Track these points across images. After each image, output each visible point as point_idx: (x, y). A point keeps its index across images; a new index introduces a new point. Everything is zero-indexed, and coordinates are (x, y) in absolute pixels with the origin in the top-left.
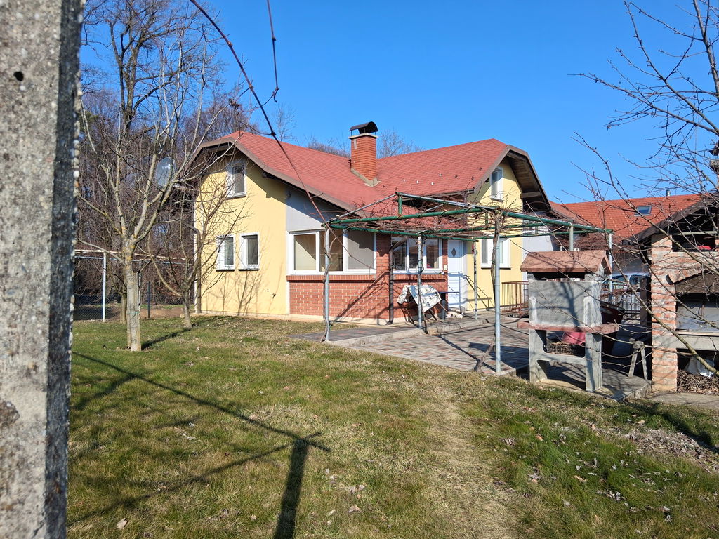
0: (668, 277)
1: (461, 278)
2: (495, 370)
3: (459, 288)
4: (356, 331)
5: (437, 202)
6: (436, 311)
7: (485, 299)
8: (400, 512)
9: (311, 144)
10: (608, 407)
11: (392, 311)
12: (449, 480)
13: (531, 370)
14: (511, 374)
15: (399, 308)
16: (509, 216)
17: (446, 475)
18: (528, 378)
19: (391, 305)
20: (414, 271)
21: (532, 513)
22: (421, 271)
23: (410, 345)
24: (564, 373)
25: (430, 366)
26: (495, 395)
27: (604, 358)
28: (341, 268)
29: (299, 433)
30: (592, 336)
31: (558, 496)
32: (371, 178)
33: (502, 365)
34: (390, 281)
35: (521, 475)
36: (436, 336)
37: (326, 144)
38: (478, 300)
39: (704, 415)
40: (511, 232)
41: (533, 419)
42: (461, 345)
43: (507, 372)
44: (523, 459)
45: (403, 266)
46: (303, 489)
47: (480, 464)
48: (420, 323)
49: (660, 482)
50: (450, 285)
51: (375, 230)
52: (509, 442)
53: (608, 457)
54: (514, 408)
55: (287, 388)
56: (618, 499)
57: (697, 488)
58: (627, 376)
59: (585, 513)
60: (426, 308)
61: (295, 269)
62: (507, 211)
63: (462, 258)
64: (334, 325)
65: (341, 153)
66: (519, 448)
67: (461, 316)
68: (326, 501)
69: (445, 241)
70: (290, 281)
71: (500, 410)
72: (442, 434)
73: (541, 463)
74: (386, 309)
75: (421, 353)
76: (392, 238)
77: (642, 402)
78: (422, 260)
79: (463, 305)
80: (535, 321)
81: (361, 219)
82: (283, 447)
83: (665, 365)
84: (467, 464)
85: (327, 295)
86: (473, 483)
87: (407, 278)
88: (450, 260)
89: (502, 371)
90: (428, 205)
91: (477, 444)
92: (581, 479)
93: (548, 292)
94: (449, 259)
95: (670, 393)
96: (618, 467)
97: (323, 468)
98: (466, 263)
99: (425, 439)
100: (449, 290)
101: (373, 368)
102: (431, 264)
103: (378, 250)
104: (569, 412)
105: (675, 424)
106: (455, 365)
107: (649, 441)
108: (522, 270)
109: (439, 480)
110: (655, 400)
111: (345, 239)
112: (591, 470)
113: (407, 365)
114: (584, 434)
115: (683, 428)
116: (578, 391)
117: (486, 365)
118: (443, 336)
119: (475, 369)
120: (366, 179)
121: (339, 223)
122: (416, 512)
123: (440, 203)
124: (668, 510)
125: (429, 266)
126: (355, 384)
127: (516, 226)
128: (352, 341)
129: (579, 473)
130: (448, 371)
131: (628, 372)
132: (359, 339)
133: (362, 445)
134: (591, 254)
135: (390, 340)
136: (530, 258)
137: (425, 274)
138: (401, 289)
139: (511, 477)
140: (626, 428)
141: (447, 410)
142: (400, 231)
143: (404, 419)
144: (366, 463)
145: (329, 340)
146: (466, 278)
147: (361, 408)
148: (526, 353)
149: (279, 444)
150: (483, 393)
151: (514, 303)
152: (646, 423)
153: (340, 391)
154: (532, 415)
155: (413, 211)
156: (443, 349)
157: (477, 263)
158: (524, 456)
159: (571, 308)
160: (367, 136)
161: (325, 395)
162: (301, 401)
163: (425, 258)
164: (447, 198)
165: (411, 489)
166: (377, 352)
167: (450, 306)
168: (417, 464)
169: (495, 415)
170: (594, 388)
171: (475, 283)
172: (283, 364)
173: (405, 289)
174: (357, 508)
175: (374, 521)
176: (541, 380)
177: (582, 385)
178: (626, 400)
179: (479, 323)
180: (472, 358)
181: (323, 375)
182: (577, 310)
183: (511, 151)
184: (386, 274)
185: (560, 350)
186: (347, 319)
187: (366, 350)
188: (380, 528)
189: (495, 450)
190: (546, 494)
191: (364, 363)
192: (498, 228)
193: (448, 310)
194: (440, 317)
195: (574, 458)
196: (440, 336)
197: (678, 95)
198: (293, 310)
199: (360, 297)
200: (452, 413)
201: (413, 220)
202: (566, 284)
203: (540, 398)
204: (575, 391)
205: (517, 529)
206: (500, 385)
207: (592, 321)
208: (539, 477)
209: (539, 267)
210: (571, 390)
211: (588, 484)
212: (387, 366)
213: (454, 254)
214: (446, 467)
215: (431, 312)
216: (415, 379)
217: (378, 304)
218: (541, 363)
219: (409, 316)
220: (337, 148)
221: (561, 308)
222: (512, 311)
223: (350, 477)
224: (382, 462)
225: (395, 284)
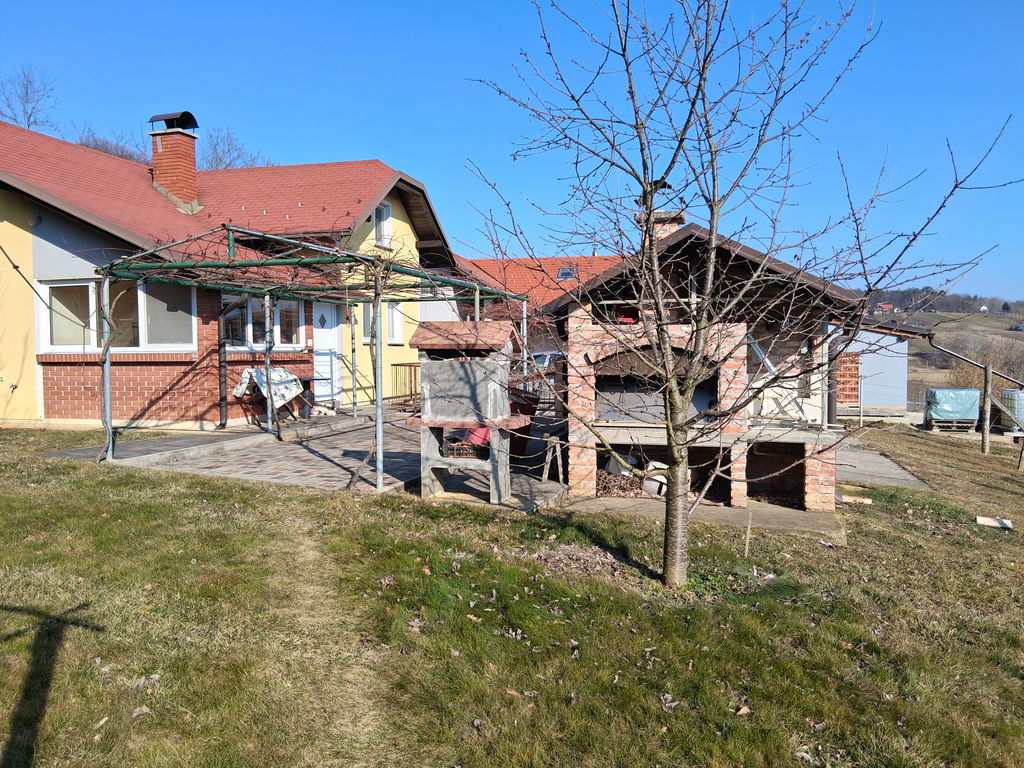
0: (586, 356)
1: (334, 358)
2: (375, 486)
3: (332, 372)
4: (162, 440)
5: (290, 244)
6: (296, 407)
7: (368, 388)
8: (215, 704)
9: (84, 137)
10: (515, 522)
11: (224, 409)
12: (296, 647)
13: (423, 482)
14: (397, 489)
15: (237, 403)
16: (396, 271)
17: (292, 640)
18: (419, 493)
19: (223, 399)
20: (260, 347)
21: (408, 673)
22: (271, 348)
23: (252, 458)
24: (466, 483)
25: (280, 487)
26: (372, 520)
27: (512, 460)
28: (135, 343)
29: (48, 608)
30: (497, 433)
31: (444, 645)
32: (187, 200)
33: (384, 479)
34: (220, 362)
35: (398, 624)
36: (295, 443)
37: (112, 140)
38: (358, 389)
39: (623, 522)
40: (400, 294)
41: (420, 548)
42: (330, 454)
43: (391, 487)
44: (402, 602)
45: (242, 341)
46: (52, 694)
47: (343, 618)
48: (269, 425)
49: (569, 611)
50: (317, 367)
51: (193, 282)
52: (386, 581)
53: (510, 585)
54: (397, 535)
55: (30, 538)
56: (519, 638)
57: (609, 612)
58: (541, 480)
59: (477, 662)
60: (279, 403)
61: (52, 343)
62: (391, 263)
63: (335, 329)
64: (125, 433)
65: (139, 158)
66: (399, 588)
67: (333, 413)
68: (92, 706)
69: (308, 305)
70: (44, 364)
71: (377, 540)
72: (290, 583)
73: (425, 604)
74: (215, 405)
75: (269, 470)
76: (224, 296)
77: (555, 512)
78: (271, 331)
79: (337, 398)
80: (429, 417)
81: (166, 264)
82: (18, 634)
83: (583, 464)
84: (324, 620)
85: (107, 386)
86: (331, 645)
87: (250, 358)
88: (317, 332)
89: (385, 486)
90: (277, 248)
91: (340, 591)
92: (475, 619)
93: (445, 376)
94: (314, 330)
95: (588, 498)
96: (520, 597)
97: (89, 656)
98: (341, 335)
99: (265, 595)
100: (316, 376)
101: (186, 496)
102: (287, 336)
103: (199, 315)
104: (468, 533)
105: (590, 537)
106: (319, 483)
107: (560, 560)
108: (412, 346)
109: (281, 649)
110: (571, 508)
111: (142, 296)
112: (488, 605)
113: (243, 489)
114: (483, 559)
115: (599, 541)
116: (480, 504)
117: (364, 480)
118: (305, 443)
119: (348, 486)
120: (180, 202)
121: (128, 269)
122: (241, 700)
123: (296, 246)
124: (577, 643)
125: (284, 340)
126: (155, 523)
127: (407, 286)
128: (155, 457)
129: (474, 611)
130: (309, 492)
131: (541, 476)
132: (167, 454)
133: (160, 615)
134: (497, 326)
135: (220, 452)
136: (422, 330)
137: (278, 353)
138: (240, 374)
139: (384, 630)
140: (535, 546)
141: (302, 548)
142: (235, 286)
143: (233, 568)
144: (165, 642)
145: (114, 458)
146: (341, 358)
147: (162, 559)
148: (416, 459)
149: (11, 629)
150: (355, 518)
151: (408, 393)
152: (558, 538)
153: (126, 537)
154: (420, 542)
155: (253, 256)
156: (304, 461)
157: (356, 337)
158: (405, 598)
159: (473, 398)
160: (179, 133)
161: (99, 545)
162: (56, 558)
163: (277, 329)
164: (306, 240)
165: (236, 669)
166: (197, 472)
167: (317, 399)
168: (248, 631)
169: (369, 548)
170: (500, 499)
171: (353, 364)
172: (26, 500)
173: (246, 376)
174: (145, 709)
175: (172, 724)
176: (436, 494)
177: (486, 497)
178: (537, 511)
179: (359, 421)
180: (345, 472)
181: (98, 513)
182: (480, 399)
183: (401, 180)
184: (214, 351)
185: (459, 453)
186: (149, 424)
187: (179, 470)
188: (184, 732)
189: (365, 596)
190: (430, 645)
191: (172, 490)
192: (379, 287)
193: (314, 404)
194: (302, 415)
195: (468, 592)
196: (300, 443)
197: (592, 123)
198: (49, 411)
199: (171, 389)
200: (308, 552)
201: (255, 269)
202: (467, 365)
203: (432, 518)
204: (476, 505)
205: (388, 699)
206: (381, 505)
207: (498, 413)
208: (422, 624)
209: (434, 342)
210: (472, 504)
211: (483, 624)
212: (209, 492)
213: (323, 323)
214: (293, 629)
215: (288, 409)
216: (255, 508)
217: (201, 399)
218: (435, 471)
219: (253, 416)
220: (131, 149)
221: (461, 397)
222: (405, 403)
223: (135, 666)
224: (193, 636)
225: (229, 368)
